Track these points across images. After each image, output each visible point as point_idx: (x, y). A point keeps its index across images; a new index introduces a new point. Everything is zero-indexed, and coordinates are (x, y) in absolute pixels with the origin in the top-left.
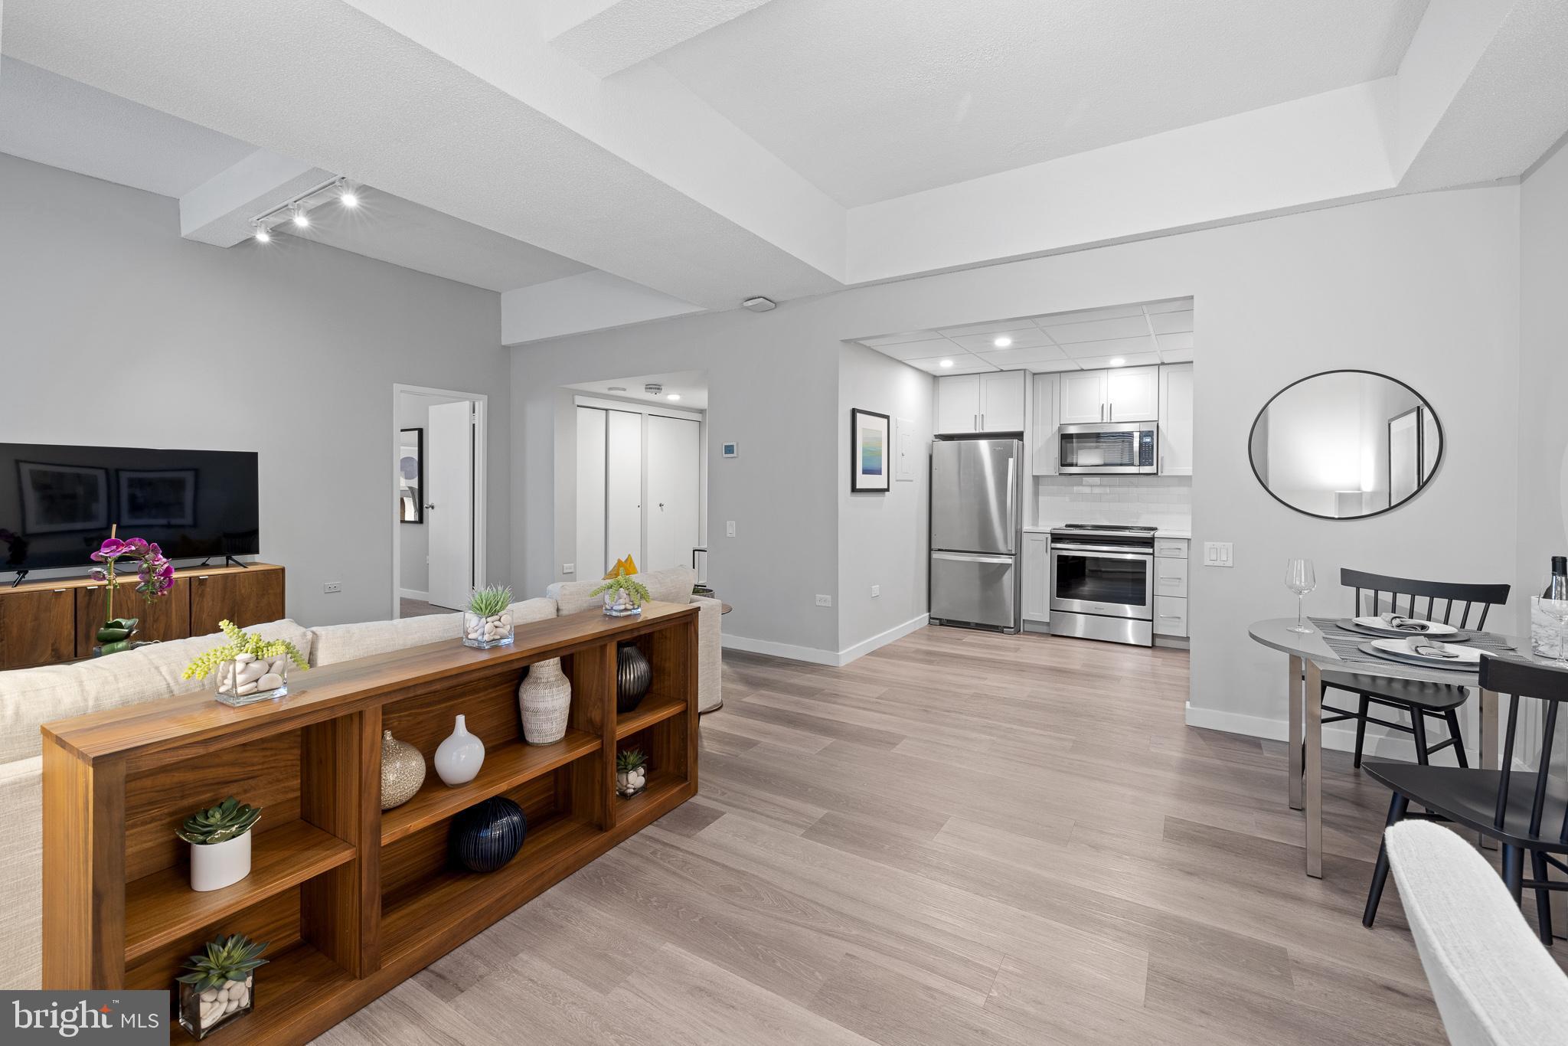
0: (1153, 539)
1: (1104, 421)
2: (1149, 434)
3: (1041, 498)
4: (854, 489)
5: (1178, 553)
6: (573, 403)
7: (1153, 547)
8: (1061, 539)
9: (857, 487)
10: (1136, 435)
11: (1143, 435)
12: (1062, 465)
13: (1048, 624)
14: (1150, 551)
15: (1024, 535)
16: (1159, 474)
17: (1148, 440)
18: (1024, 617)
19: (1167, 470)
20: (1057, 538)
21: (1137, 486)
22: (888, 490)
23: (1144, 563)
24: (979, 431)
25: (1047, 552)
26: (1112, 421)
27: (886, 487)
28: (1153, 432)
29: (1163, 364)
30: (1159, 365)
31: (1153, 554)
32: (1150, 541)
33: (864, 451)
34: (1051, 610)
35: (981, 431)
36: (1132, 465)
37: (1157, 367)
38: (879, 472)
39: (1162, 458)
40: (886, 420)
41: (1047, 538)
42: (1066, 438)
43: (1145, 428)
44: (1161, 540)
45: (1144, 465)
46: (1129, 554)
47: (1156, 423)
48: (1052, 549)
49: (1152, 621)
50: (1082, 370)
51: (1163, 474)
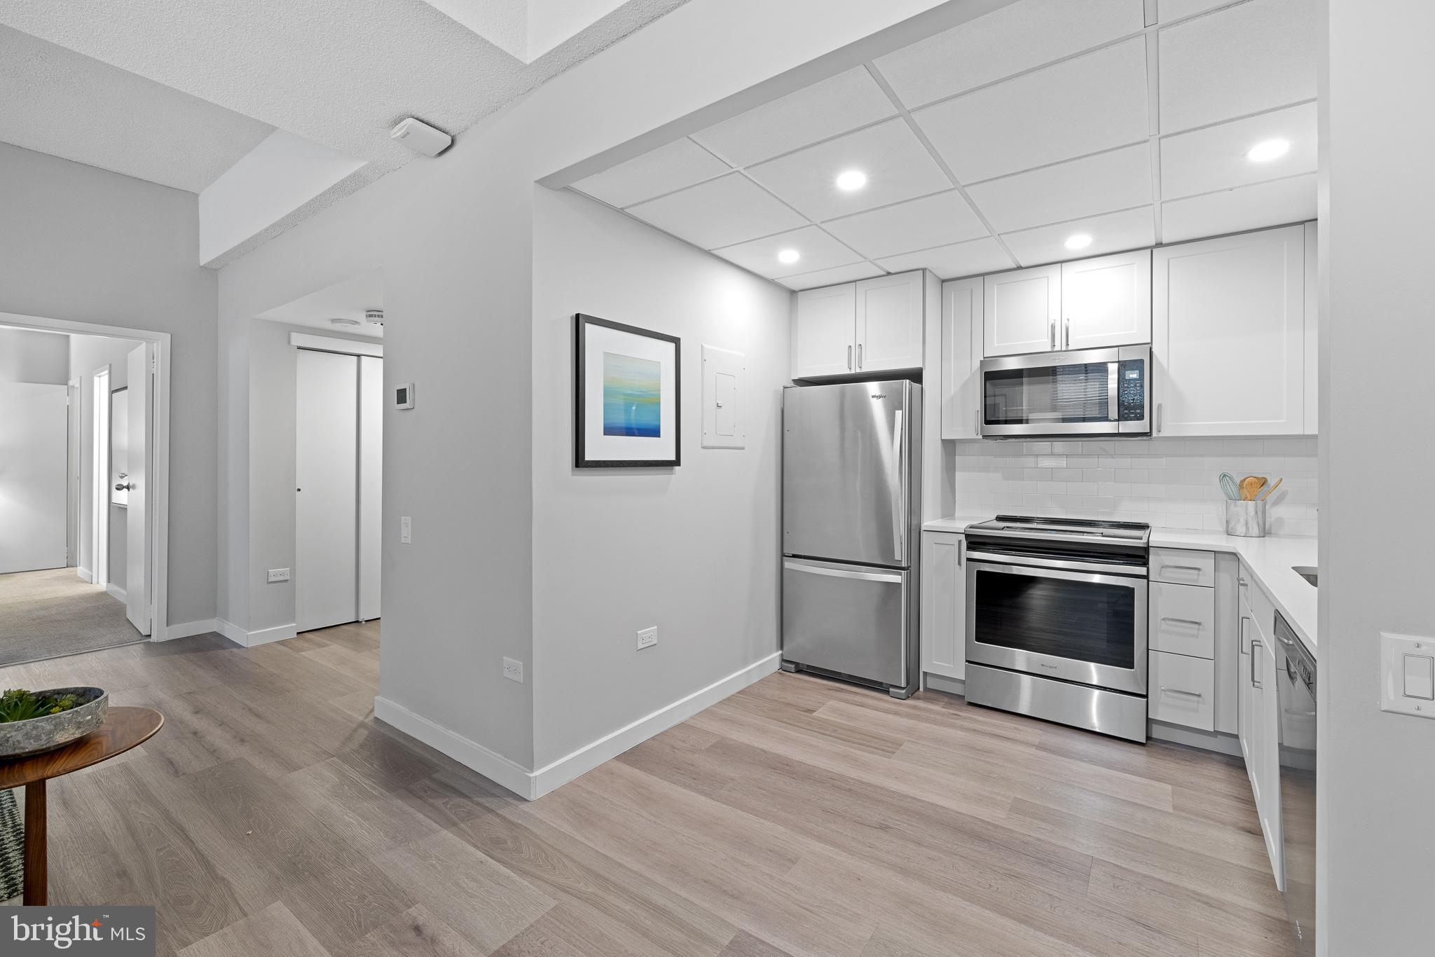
0: (1146, 549)
1: (1057, 348)
2: (1137, 364)
3: (959, 476)
4: (580, 461)
5: (1195, 577)
6: (289, 342)
7: (1145, 563)
8: (984, 544)
9: (587, 458)
10: (1113, 368)
11: (1123, 366)
12: (988, 422)
13: (963, 682)
14: (1141, 570)
15: (924, 536)
16: (1154, 434)
17: (1133, 375)
18: (924, 667)
19: (1169, 426)
20: (976, 542)
21: (1112, 456)
22: (677, 462)
23: (1130, 592)
24: (855, 370)
25: (960, 564)
26: (1070, 348)
27: (673, 458)
28: (1142, 361)
29: (1159, 245)
30: (1151, 248)
31: (1146, 577)
32: (1142, 553)
33: (608, 393)
34: (967, 661)
35: (858, 371)
36: (1106, 419)
37: (1149, 251)
38: (654, 432)
39: (1160, 406)
40: (673, 345)
41: (960, 542)
42: (993, 377)
43: (1127, 356)
44: (1161, 552)
45: (1126, 419)
46: (1097, 575)
47: (1149, 346)
48: (969, 560)
49: (1146, 696)
50: (1020, 268)
51: (1161, 435)
